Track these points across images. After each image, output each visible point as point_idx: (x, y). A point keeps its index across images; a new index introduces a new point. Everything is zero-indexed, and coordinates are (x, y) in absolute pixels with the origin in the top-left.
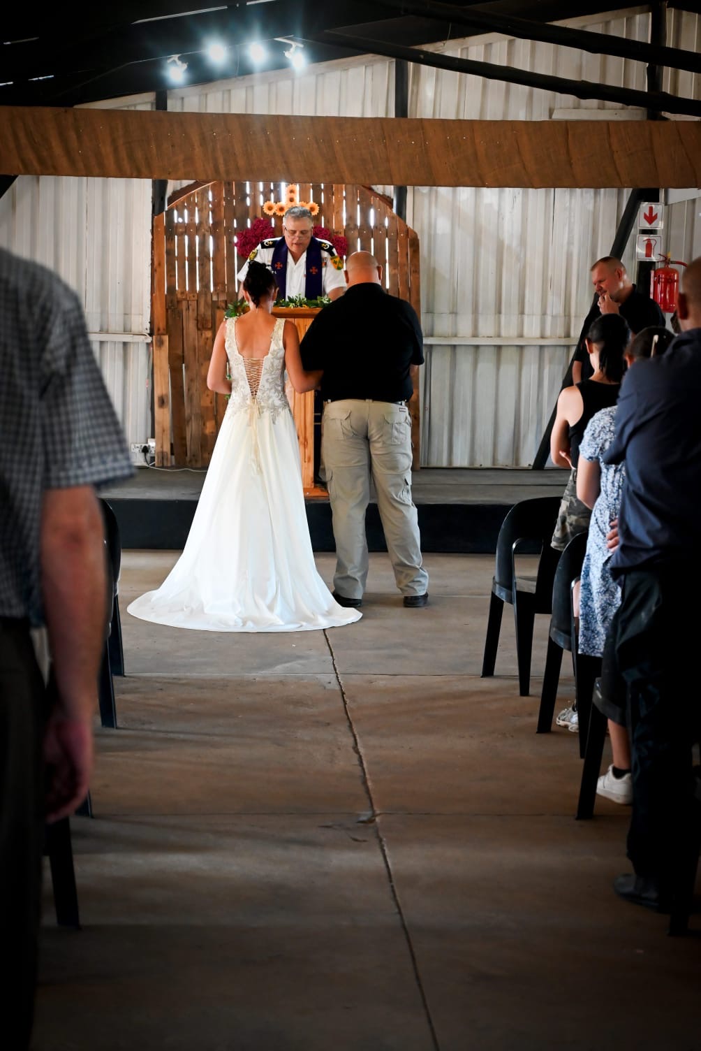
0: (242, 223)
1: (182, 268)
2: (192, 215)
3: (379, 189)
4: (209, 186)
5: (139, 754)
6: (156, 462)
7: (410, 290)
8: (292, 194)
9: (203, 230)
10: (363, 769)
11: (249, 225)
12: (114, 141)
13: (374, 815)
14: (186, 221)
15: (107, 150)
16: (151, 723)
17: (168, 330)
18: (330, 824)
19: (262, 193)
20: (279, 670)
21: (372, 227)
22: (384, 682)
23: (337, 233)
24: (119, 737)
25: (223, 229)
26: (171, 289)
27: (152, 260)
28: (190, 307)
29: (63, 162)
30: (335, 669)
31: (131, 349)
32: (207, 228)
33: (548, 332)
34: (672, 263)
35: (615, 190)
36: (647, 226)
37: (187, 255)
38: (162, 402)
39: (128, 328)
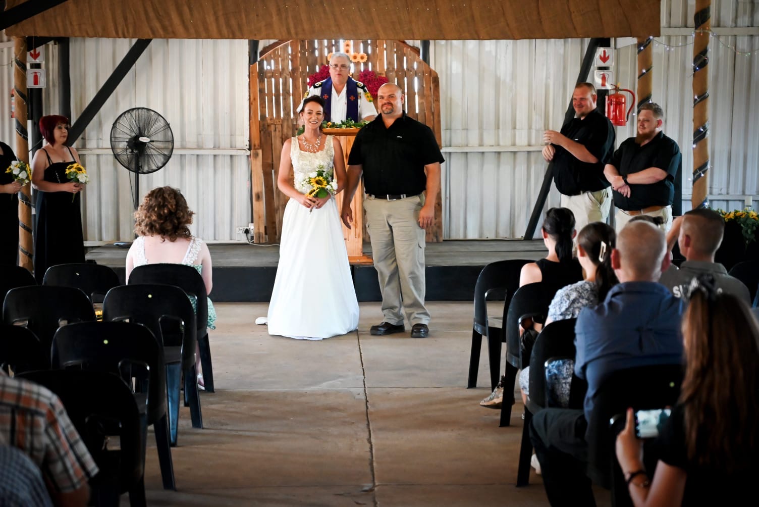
0: (312, 68)
1: (270, 101)
2: (277, 63)
3: (410, 42)
4: (288, 44)
5: (216, 446)
6: (254, 240)
7: (433, 114)
8: (348, 47)
9: (285, 74)
10: (372, 454)
11: (317, 70)
12: (215, 13)
13: (374, 486)
14: (273, 68)
15: (210, 19)
16: (227, 424)
17: (261, 146)
18: (342, 493)
19: (326, 47)
20: (324, 386)
21: (405, 70)
22: (397, 393)
23: (380, 74)
24: (203, 434)
25: (299, 73)
26: (263, 117)
27: (249, 96)
28: (277, 130)
29: (180, 29)
30: (364, 385)
31: (236, 160)
32: (288, 73)
33: (533, 142)
34: (620, 90)
35: (578, 40)
36: (602, 64)
37: (274, 92)
38: (258, 197)
39: (234, 145)
